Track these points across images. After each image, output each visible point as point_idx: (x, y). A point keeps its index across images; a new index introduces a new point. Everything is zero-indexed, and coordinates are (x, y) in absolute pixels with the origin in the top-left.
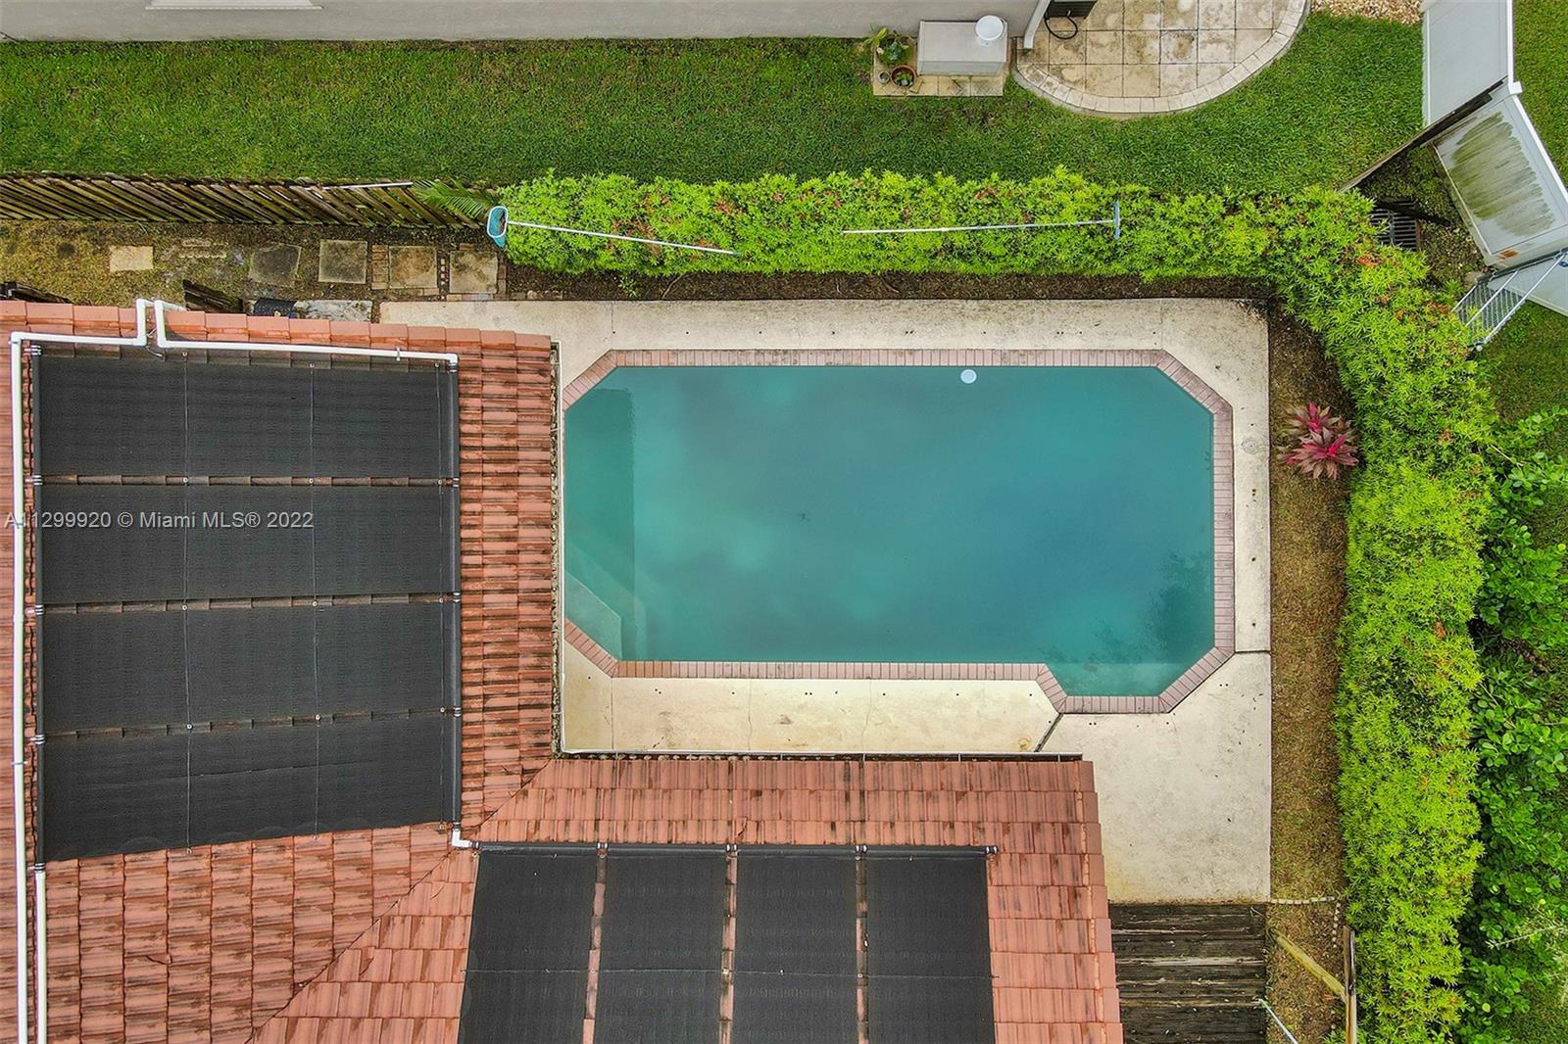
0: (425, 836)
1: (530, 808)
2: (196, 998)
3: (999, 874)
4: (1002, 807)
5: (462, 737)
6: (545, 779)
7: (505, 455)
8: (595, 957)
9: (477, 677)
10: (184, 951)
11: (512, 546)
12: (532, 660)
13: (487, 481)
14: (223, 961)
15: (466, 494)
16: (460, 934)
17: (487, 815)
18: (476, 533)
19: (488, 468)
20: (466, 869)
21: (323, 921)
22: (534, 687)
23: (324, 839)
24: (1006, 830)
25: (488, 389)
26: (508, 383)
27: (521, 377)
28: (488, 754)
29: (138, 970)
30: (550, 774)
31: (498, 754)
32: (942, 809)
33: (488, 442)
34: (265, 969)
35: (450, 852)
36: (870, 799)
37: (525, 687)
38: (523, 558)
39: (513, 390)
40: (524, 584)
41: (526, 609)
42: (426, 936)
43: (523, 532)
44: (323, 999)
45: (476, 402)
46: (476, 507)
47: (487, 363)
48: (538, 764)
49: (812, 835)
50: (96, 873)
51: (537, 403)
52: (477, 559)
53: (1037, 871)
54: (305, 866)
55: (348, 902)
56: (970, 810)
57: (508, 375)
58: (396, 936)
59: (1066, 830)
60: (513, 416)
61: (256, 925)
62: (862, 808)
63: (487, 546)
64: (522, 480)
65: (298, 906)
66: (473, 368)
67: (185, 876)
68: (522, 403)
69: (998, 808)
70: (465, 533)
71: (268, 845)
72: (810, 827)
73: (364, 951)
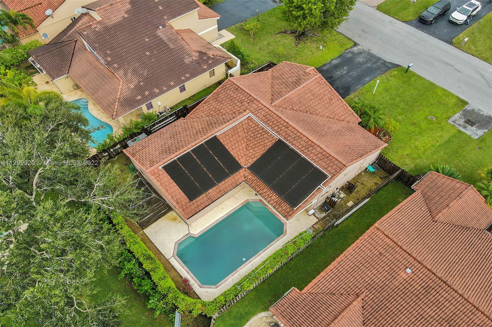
0: (249, 165)
1: (242, 174)
2: (255, 138)
3: (187, 200)
4: (192, 207)
5: (255, 175)
6: (243, 178)
7: (280, 204)
8: (222, 165)
9: (260, 182)
10: (260, 141)
11: (270, 196)
12: (256, 188)
13: (279, 200)
14: (256, 142)
15: (279, 197)
16: (237, 159)
17: (245, 171)
18: (274, 195)
19: (280, 202)
20: (242, 165)
21: (251, 151)
22: (253, 185)
23: (258, 158)
24: (190, 205)
25: (289, 209)
26: (287, 212)
27: (287, 213)
28: (251, 176)
29: (262, 137)
30: (243, 179)
31: (250, 177)
32: (199, 203)
33: (283, 204)
34: (252, 144)
35: (245, 165)
36: (208, 199)
37: (254, 185)
38: (267, 196)
39: (286, 211)
40: (264, 194)
41: (262, 192)
42: (240, 157)
43: (270, 199)
44: (244, 145)
45: (288, 207)
46: (277, 197)
47: (291, 212)
48: (245, 179)
49: (210, 191)
50: (274, 141)
51: (282, 212)
52: (271, 192)
53: (183, 203)
54: (257, 154)
55: (250, 154)
56: (196, 205)
57: (288, 212)
58: (243, 155)
59: (183, 210)
60: (283, 209)
61: (256, 147)
62: (207, 197)
63: (272, 194)
64: (275, 204)
65: (254, 151)
66: (292, 210)
67: (267, 146)
68: (284, 211)
69: (193, 207)
70: (275, 194)
71: (263, 154)
72: (211, 192)
73: (244, 152)
